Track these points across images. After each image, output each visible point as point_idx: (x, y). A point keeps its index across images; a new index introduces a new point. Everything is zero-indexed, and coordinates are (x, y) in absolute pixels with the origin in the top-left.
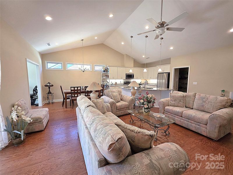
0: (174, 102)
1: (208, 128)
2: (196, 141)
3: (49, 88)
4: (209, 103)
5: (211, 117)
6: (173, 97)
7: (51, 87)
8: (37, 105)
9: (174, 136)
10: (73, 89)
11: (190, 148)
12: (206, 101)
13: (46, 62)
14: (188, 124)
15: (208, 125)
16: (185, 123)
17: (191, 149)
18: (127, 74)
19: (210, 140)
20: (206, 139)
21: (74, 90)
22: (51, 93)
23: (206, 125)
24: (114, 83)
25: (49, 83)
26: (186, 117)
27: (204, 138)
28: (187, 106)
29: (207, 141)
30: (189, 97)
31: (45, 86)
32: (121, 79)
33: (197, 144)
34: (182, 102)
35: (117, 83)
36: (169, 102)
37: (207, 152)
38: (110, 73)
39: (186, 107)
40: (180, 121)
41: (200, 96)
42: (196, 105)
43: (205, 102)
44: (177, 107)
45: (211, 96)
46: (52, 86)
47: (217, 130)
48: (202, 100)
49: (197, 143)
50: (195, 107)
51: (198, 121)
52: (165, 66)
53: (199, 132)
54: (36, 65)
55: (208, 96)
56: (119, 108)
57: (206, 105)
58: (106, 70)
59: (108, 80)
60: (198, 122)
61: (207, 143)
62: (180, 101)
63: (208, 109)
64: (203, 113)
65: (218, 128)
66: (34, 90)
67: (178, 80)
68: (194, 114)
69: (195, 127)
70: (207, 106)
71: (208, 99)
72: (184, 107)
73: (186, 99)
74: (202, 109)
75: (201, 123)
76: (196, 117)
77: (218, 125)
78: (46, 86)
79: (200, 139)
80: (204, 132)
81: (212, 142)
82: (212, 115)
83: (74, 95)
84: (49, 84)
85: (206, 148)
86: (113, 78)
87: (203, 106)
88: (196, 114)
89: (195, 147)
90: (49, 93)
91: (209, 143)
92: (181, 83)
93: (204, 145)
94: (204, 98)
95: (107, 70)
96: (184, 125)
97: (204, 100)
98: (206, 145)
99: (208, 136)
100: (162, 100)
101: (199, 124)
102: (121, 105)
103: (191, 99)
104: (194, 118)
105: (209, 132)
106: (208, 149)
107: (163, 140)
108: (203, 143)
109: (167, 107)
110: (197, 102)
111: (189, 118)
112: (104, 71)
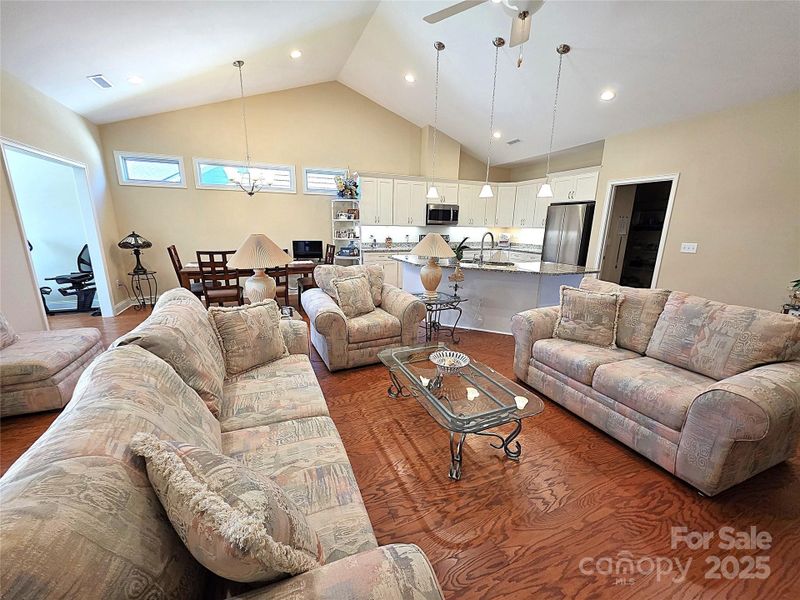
0: (571, 325)
1: (682, 443)
2: (620, 492)
3: (137, 253)
4: (716, 339)
5: (702, 400)
6: (573, 302)
7: (141, 250)
8: (97, 312)
9: (540, 461)
10: (205, 259)
11: (584, 520)
12: (703, 326)
13: (118, 156)
14: (608, 416)
15: (685, 431)
16: (596, 413)
17: (585, 526)
18: (431, 207)
19: (686, 489)
20: (669, 484)
21: (212, 264)
22: (145, 272)
23: (679, 430)
24: (381, 240)
25: (133, 235)
26: (603, 390)
27: (659, 479)
28: (625, 341)
29: (668, 496)
30: (638, 304)
31: (119, 245)
32: (410, 223)
33: (622, 505)
34: (603, 325)
35: (393, 241)
36: (553, 324)
37: (649, 549)
38: (364, 203)
39: (619, 346)
40: (583, 402)
41: (683, 302)
42: (658, 341)
43: (697, 330)
44: (582, 342)
45: (729, 308)
46: (148, 245)
47: (718, 458)
48: (688, 320)
49: (622, 499)
50: (654, 347)
51: (649, 409)
52: (579, 176)
53: (648, 452)
54: (74, 167)
55: (716, 304)
56: (357, 339)
57: (699, 345)
58: (348, 191)
59: (357, 230)
60: (647, 411)
61: (665, 503)
62: (598, 321)
63: (707, 360)
64: (679, 377)
65: (726, 449)
66: (80, 261)
67: (624, 232)
68: (637, 382)
69: (635, 433)
70: (704, 350)
71: (712, 318)
72: (610, 344)
73: (625, 314)
74: (682, 358)
75: (661, 418)
76: (644, 392)
77: (725, 439)
78: (124, 245)
79: (640, 485)
80: (668, 455)
81: (688, 501)
82: (710, 395)
83: (227, 282)
84: (132, 241)
85: (655, 527)
86: (377, 222)
87: (686, 347)
88: (645, 381)
89: (606, 518)
90: (140, 270)
91: (677, 504)
92: (640, 245)
93: (650, 512)
94: (697, 315)
95: (351, 190)
96: (593, 420)
97: (697, 322)
98: (659, 514)
99: (680, 473)
100: (528, 313)
101: (651, 421)
102: (369, 327)
103: (643, 316)
104: (635, 398)
105: (686, 461)
106: (660, 534)
107: (486, 477)
108: (648, 504)
109: (540, 344)
110: (664, 330)
111: (616, 394)
112: (342, 194)
